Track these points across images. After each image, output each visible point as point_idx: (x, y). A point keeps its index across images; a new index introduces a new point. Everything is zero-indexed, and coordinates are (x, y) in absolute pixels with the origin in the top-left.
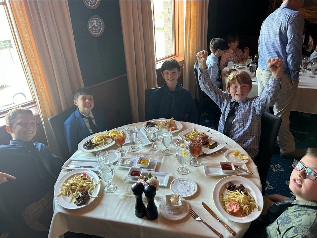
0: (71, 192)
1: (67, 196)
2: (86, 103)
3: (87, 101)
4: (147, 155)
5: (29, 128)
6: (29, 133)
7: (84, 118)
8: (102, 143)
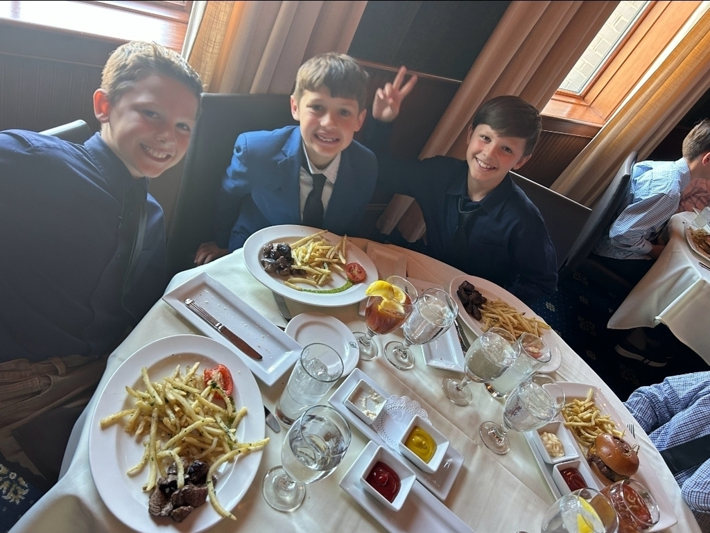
0: (153, 429)
1: (135, 438)
2: (319, 127)
3: (325, 121)
4: (434, 407)
5: (163, 142)
6: (155, 154)
7: (302, 168)
8: (318, 277)
